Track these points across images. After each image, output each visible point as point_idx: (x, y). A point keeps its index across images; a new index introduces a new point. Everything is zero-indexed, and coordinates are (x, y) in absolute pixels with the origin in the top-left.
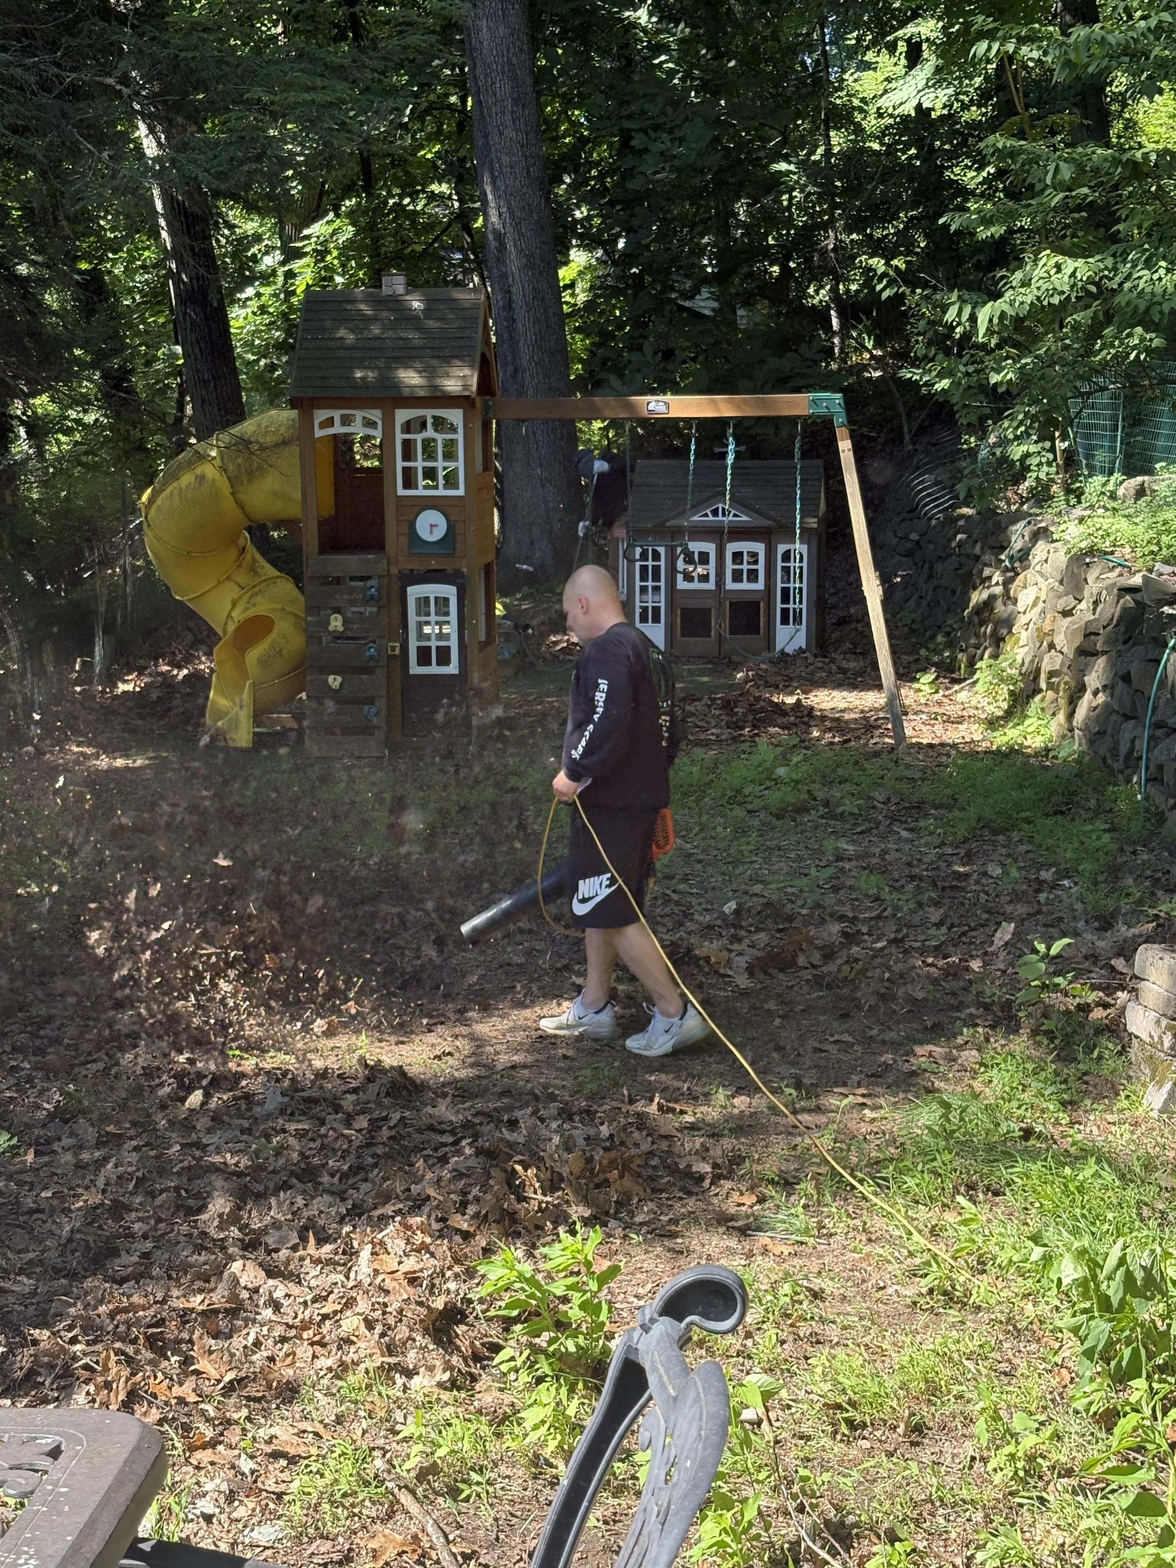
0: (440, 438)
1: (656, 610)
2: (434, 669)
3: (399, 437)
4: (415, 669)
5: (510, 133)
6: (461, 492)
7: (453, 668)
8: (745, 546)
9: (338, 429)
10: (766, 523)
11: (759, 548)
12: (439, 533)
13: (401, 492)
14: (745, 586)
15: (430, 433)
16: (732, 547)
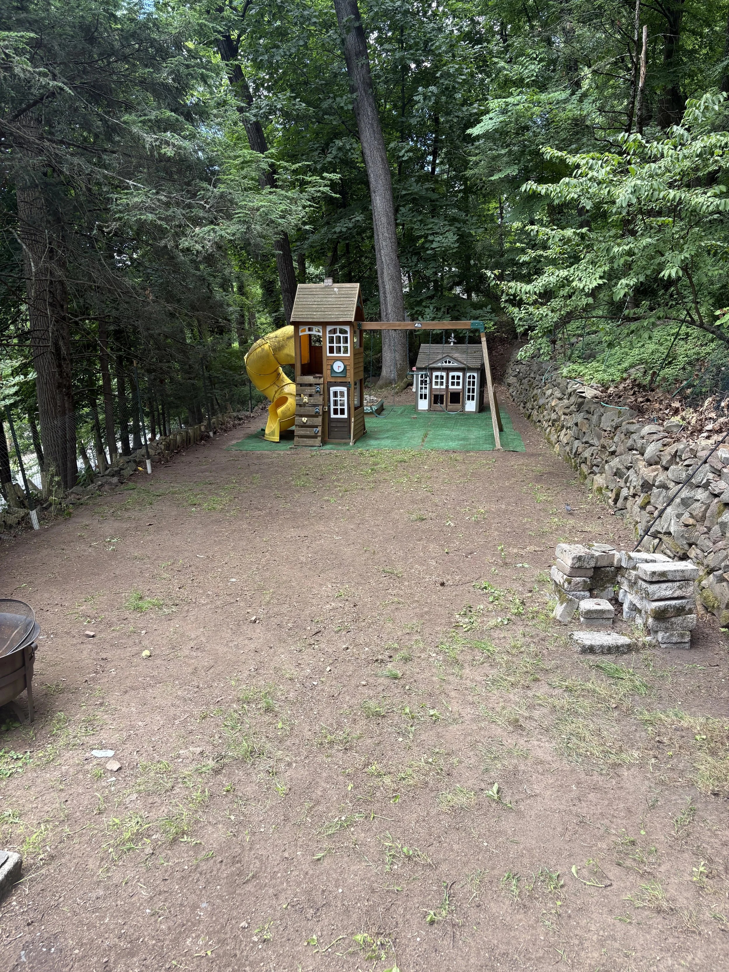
0: (342, 336)
1: (425, 395)
2: (339, 416)
3: (328, 335)
4: (333, 416)
5: (386, 234)
6: (349, 355)
7: (345, 416)
8: (456, 374)
9: (308, 333)
10: (463, 366)
11: (460, 374)
12: (341, 369)
13: (328, 355)
14: (455, 387)
15: (338, 334)
16: (451, 374)
